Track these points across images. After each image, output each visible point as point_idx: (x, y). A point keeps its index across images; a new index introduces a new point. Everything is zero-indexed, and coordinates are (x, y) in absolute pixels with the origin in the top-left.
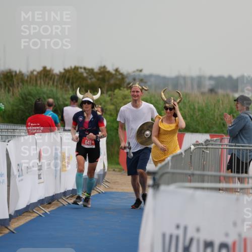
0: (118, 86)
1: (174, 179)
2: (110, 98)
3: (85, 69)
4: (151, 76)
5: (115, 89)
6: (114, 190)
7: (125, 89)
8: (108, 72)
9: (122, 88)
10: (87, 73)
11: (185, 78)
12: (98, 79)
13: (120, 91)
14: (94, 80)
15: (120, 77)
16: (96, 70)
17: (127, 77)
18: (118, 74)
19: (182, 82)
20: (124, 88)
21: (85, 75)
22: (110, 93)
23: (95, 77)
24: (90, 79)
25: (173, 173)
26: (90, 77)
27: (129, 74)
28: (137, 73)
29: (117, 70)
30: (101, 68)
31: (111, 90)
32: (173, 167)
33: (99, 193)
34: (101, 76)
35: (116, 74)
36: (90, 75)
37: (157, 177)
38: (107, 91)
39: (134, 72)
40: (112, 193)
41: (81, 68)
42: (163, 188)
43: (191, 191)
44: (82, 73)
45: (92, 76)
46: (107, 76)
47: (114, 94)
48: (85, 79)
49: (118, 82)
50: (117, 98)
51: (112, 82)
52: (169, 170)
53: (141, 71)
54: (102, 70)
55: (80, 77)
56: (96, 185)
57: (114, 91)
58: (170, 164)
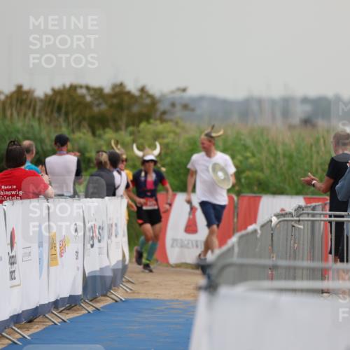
0: (146, 117)
1: (243, 274)
2: (132, 138)
3: (88, 88)
4: (201, 98)
5: (140, 121)
6: (141, 297)
7: (158, 122)
8: (128, 93)
9: (152, 121)
10: (91, 96)
11: (260, 101)
12: (111, 106)
13: (149, 126)
14: (104, 107)
15: (148, 101)
16: (107, 90)
17: (160, 101)
18: (144, 96)
19: (255, 108)
20: (156, 120)
21: (88, 99)
22: (131, 128)
23: (106, 102)
24: (98, 105)
25: (241, 266)
26: (97, 102)
27: (163, 96)
28: (179, 94)
29: (143, 90)
30: (114, 87)
31: (133, 124)
32: (241, 255)
33: (116, 301)
34: (115, 101)
35: (141, 97)
36: (97, 99)
37: (213, 272)
38: (127, 126)
39: (173, 92)
40: (137, 301)
41: (81, 87)
42: (224, 291)
43: (271, 296)
44: (83, 97)
45: (101, 101)
46: (126, 99)
47: (139, 132)
48: (88, 106)
49: (145, 110)
50: (143, 137)
51: (135, 109)
52: (235, 259)
53: (184, 90)
54: (117, 90)
55: (80, 103)
56: (110, 288)
57: (138, 126)
58: (236, 250)
